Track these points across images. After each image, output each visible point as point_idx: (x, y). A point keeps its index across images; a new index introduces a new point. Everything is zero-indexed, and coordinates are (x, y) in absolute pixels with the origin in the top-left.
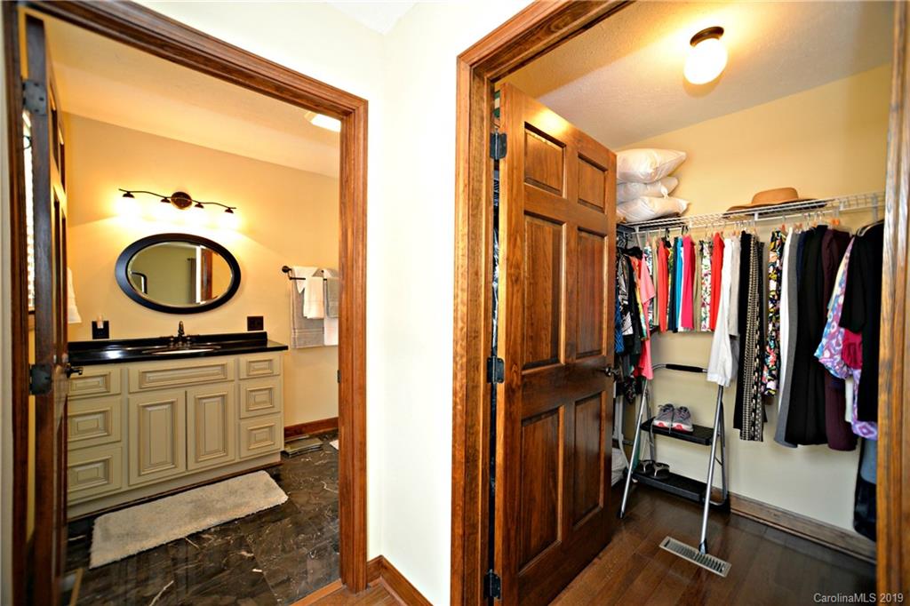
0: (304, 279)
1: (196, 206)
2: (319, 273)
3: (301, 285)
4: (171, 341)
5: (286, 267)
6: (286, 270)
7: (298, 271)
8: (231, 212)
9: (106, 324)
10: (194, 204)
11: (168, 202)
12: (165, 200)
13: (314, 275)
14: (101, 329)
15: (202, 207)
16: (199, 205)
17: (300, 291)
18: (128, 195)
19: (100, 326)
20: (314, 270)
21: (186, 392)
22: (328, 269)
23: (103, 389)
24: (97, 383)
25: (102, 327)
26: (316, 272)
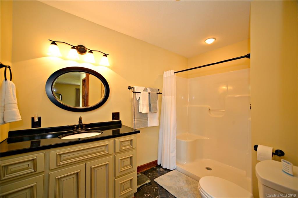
0: (140, 93)
1: (89, 52)
2: (146, 90)
3: (138, 96)
4: (74, 128)
5: (130, 86)
6: (130, 88)
7: (137, 89)
8: (106, 56)
9: (40, 119)
10: (88, 51)
11: (75, 48)
12: (73, 47)
13: (143, 91)
14: (36, 122)
15: (92, 52)
16: (91, 52)
17: (138, 99)
18: (54, 43)
19: (36, 120)
20: (143, 88)
21: (86, 164)
22: (149, 88)
23: (32, 170)
24: (27, 166)
25: (37, 121)
26: (144, 89)
